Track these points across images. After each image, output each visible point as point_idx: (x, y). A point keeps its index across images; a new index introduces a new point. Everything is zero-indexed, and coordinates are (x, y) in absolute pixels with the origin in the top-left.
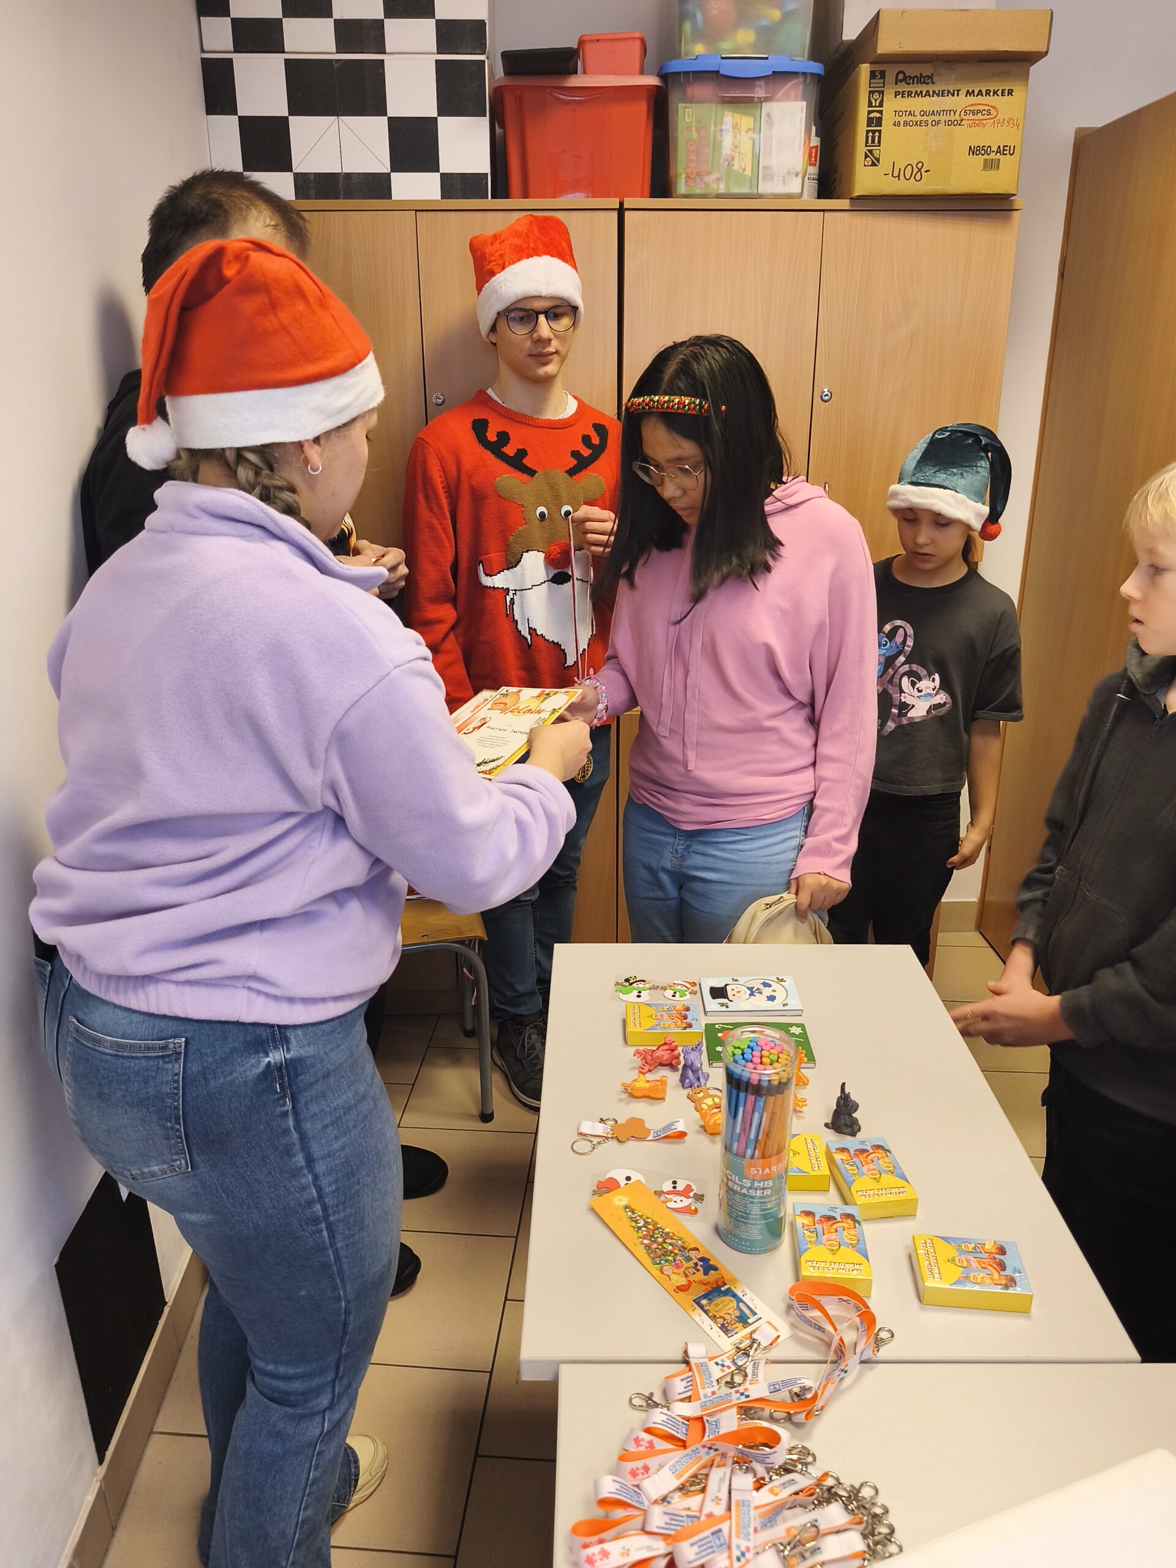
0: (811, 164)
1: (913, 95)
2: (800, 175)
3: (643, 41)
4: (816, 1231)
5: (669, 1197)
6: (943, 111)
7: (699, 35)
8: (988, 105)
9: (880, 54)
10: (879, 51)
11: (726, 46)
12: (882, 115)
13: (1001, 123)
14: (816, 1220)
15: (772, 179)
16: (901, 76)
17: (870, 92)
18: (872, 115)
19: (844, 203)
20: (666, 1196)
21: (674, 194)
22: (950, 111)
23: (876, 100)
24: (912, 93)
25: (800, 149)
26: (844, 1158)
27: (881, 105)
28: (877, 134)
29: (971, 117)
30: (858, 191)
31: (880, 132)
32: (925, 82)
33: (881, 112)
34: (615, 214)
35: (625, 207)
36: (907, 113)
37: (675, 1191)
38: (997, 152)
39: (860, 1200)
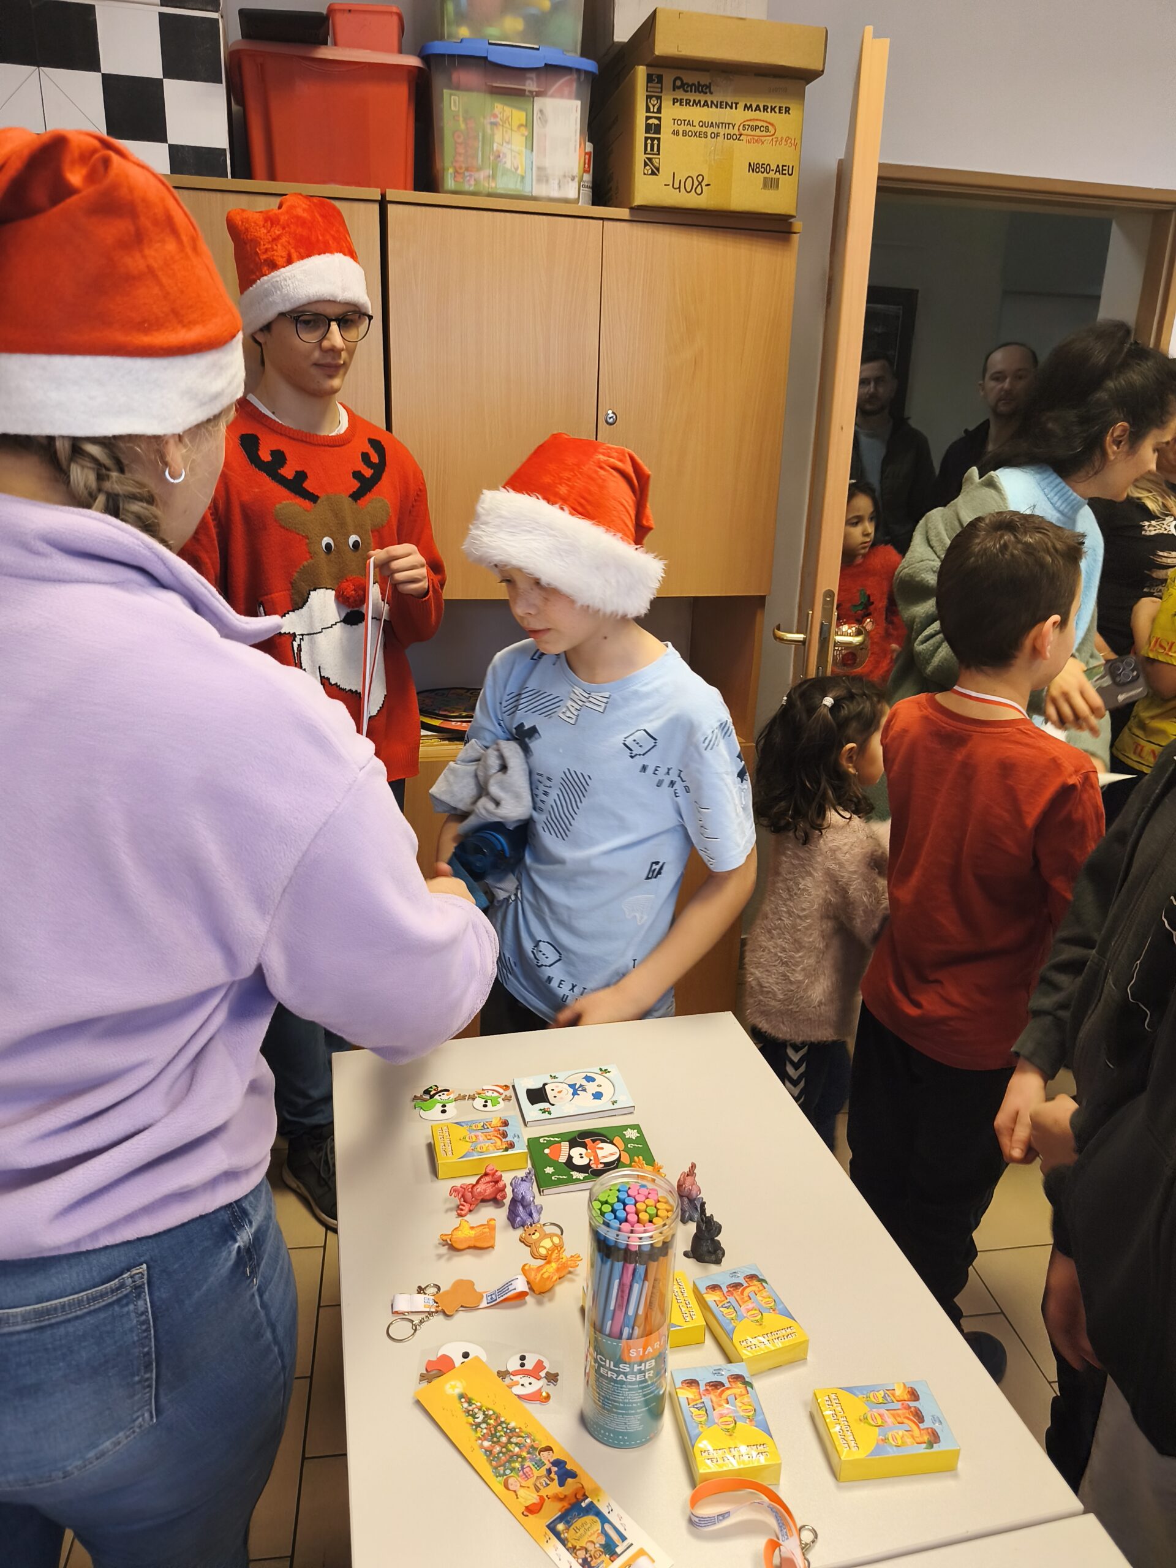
0: (585, 171)
1: (691, 104)
2: (577, 179)
3: (400, 17)
4: (702, 1407)
5: (516, 1378)
6: (722, 123)
7: (462, 18)
8: (766, 122)
9: (658, 56)
10: (657, 53)
11: (493, 32)
12: (660, 121)
13: (779, 141)
14: (701, 1391)
15: (547, 181)
16: (678, 83)
17: (649, 97)
18: (650, 121)
19: (624, 213)
20: (512, 1376)
21: (441, 190)
22: (729, 124)
23: (654, 106)
24: (690, 101)
25: (575, 151)
26: (717, 1298)
27: (659, 111)
28: (656, 142)
29: (749, 132)
30: (639, 200)
31: (659, 139)
32: (702, 91)
33: (659, 119)
34: (376, 207)
35: (387, 199)
36: (686, 122)
37: (523, 1371)
38: (776, 171)
39: (746, 1353)
